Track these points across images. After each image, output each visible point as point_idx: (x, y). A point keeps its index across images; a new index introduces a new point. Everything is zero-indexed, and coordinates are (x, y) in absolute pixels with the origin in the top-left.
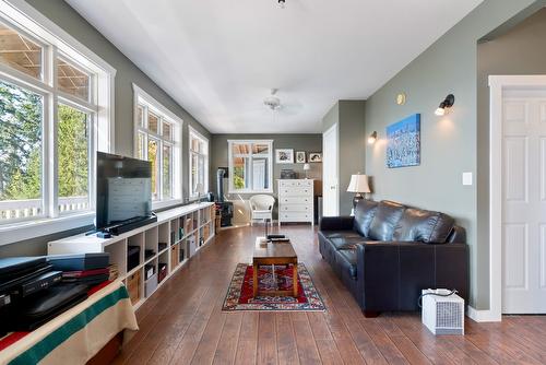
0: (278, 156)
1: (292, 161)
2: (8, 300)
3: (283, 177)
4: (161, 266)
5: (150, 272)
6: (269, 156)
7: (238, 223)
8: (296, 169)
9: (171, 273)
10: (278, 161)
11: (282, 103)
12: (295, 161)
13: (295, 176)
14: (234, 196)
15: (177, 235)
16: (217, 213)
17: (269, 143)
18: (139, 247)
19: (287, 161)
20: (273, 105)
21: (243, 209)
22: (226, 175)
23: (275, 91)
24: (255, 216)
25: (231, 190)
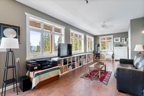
0: (115, 40)
1: (120, 41)
2: (40, 65)
3: (116, 46)
4: (73, 65)
5: (70, 66)
6: (112, 40)
7: (102, 59)
8: (121, 43)
9: (76, 68)
10: (115, 41)
11: (106, 25)
12: (121, 41)
13: (121, 46)
14: (101, 52)
15: (79, 60)
16: (94, 56)
17: (112, 36)
18: (67, 61)
19: (118, 41)
20: (103, 27)
21: (103, 55)
22: (99, 46)
23: (104, 22)
24: (106, 57)
25: (100, 50)
